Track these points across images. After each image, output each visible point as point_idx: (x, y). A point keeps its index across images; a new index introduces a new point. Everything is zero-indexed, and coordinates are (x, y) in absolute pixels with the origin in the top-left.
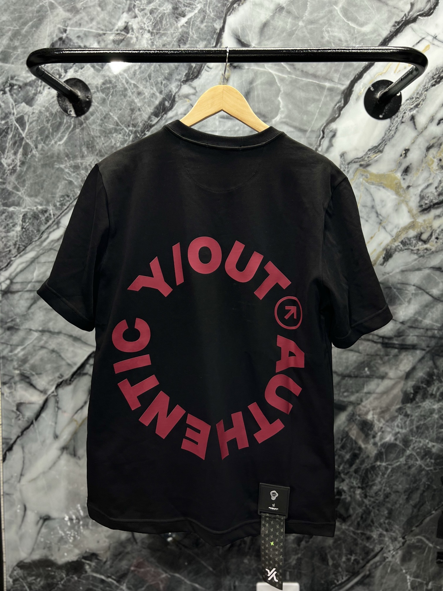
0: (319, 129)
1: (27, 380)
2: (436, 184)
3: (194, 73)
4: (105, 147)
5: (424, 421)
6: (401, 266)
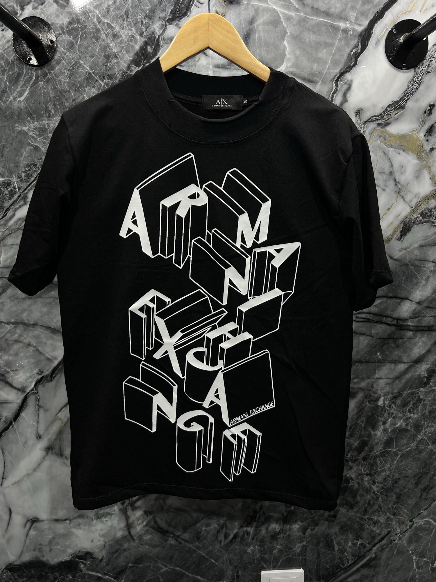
0: (332, 81)
3: (181, 10)
6: (420, 241)
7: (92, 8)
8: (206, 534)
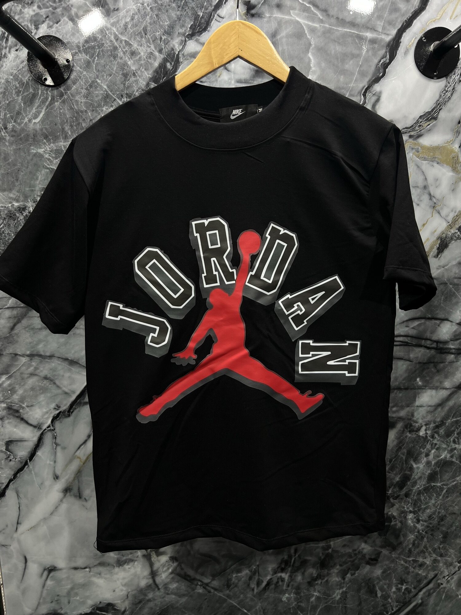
0: (360, 93)
1: (17, 415)
3: (201, 24)
6: (458, 258)
7: (109, 26)
8: (237, 581)
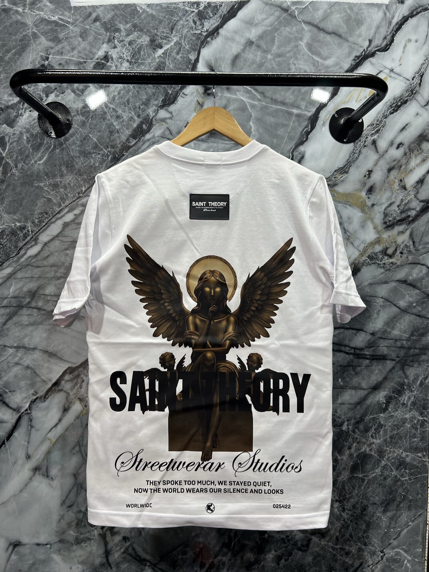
0: (289, 151)
2: (398, 203)
3: (170, 99)
4: (84, 167)
5: (397, 431)
6: (369, 279)
8: (182, 563)
